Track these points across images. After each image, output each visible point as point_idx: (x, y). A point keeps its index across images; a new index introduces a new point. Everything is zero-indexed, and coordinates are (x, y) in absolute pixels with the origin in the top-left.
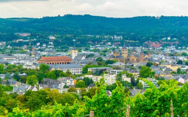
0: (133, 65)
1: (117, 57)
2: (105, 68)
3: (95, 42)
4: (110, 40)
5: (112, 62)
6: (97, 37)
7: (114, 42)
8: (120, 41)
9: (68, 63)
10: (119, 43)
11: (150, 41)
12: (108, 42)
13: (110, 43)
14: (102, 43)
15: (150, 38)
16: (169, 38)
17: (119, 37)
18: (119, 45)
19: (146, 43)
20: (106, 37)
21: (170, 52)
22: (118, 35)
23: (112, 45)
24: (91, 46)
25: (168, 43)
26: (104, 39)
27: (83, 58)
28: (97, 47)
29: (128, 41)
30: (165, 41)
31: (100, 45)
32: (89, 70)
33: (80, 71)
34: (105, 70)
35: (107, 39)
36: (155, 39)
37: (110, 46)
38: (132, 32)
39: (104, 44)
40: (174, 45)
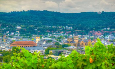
0: (83, 48)
1: (70, 42)
2: (62, 50)
3: (52, 31)
4: (63, 30)
5: (67, 46)
6: (54, 27)
7: (66, 31)
8: (71, 31)
9: (34, 46)
10: (70, 32)
11: (93, 31)
12: (61, 31)
13: (63, 32)
14: (57, 32)
15: (94, 29)
16: (108, 29)
17: (70, 28)
18: (70, 34)
19: (90, 32)
20: (60, 27)
21: (110, 39)
22: (69, 26)
23: (64, 34)
24: (49, 34)
25: (108, 32)
26: (59, 29)
27: (45, 43)
28: (53, 35)
29: (76, 30)
30: (105, 31)
31: (56, 33)
32: (50, 52)
33: (43, 52)
34: (63, 51)
35: (61, 29)
36: (98, 29)
37: (63, 34)
38: (79, 24)
39: (59, 32)
40: (112, 33)
